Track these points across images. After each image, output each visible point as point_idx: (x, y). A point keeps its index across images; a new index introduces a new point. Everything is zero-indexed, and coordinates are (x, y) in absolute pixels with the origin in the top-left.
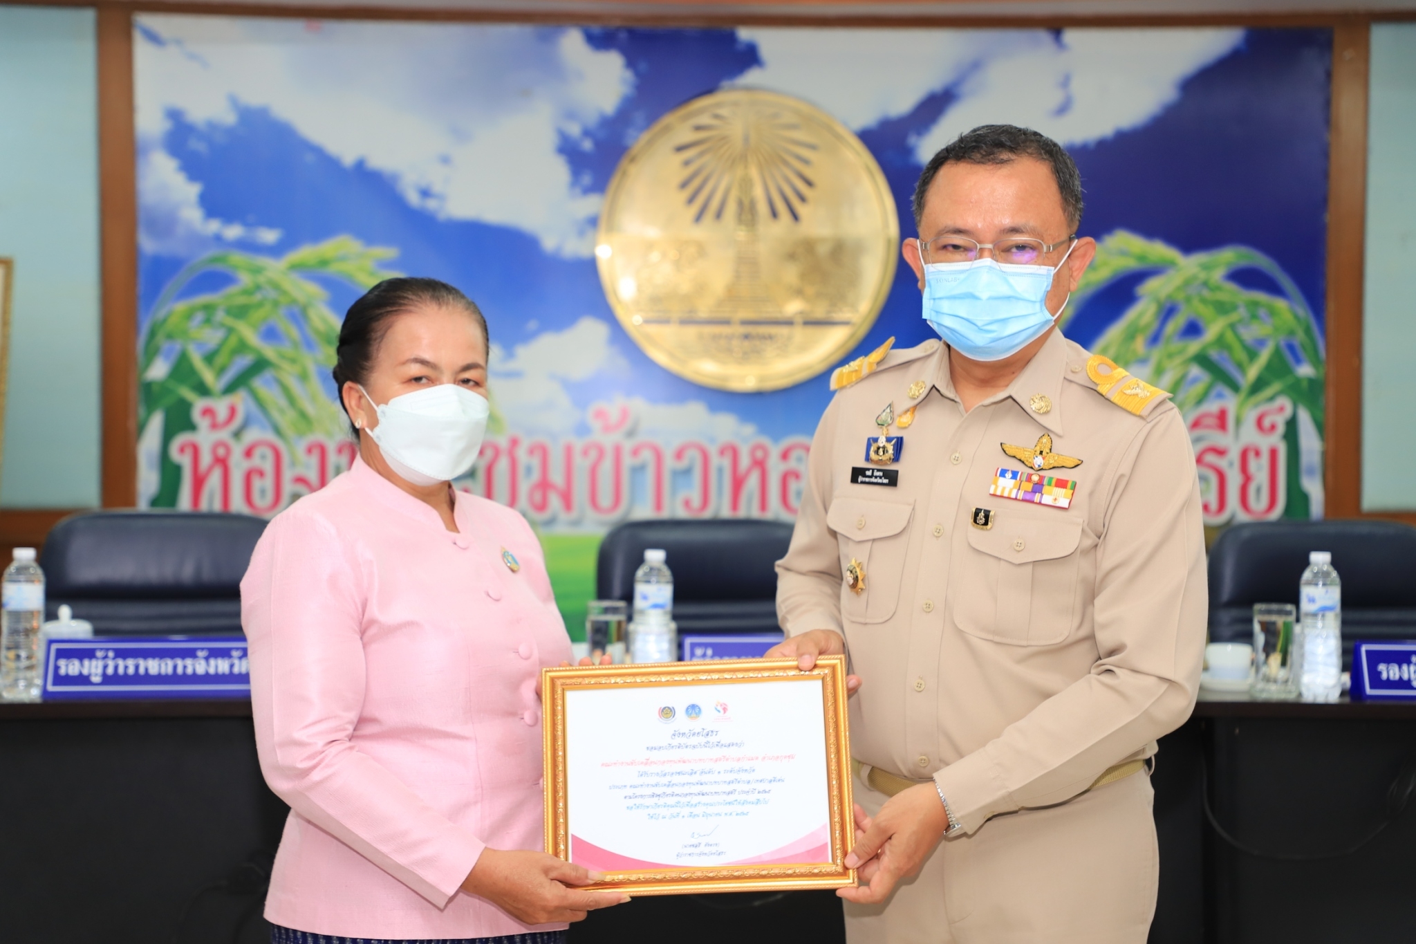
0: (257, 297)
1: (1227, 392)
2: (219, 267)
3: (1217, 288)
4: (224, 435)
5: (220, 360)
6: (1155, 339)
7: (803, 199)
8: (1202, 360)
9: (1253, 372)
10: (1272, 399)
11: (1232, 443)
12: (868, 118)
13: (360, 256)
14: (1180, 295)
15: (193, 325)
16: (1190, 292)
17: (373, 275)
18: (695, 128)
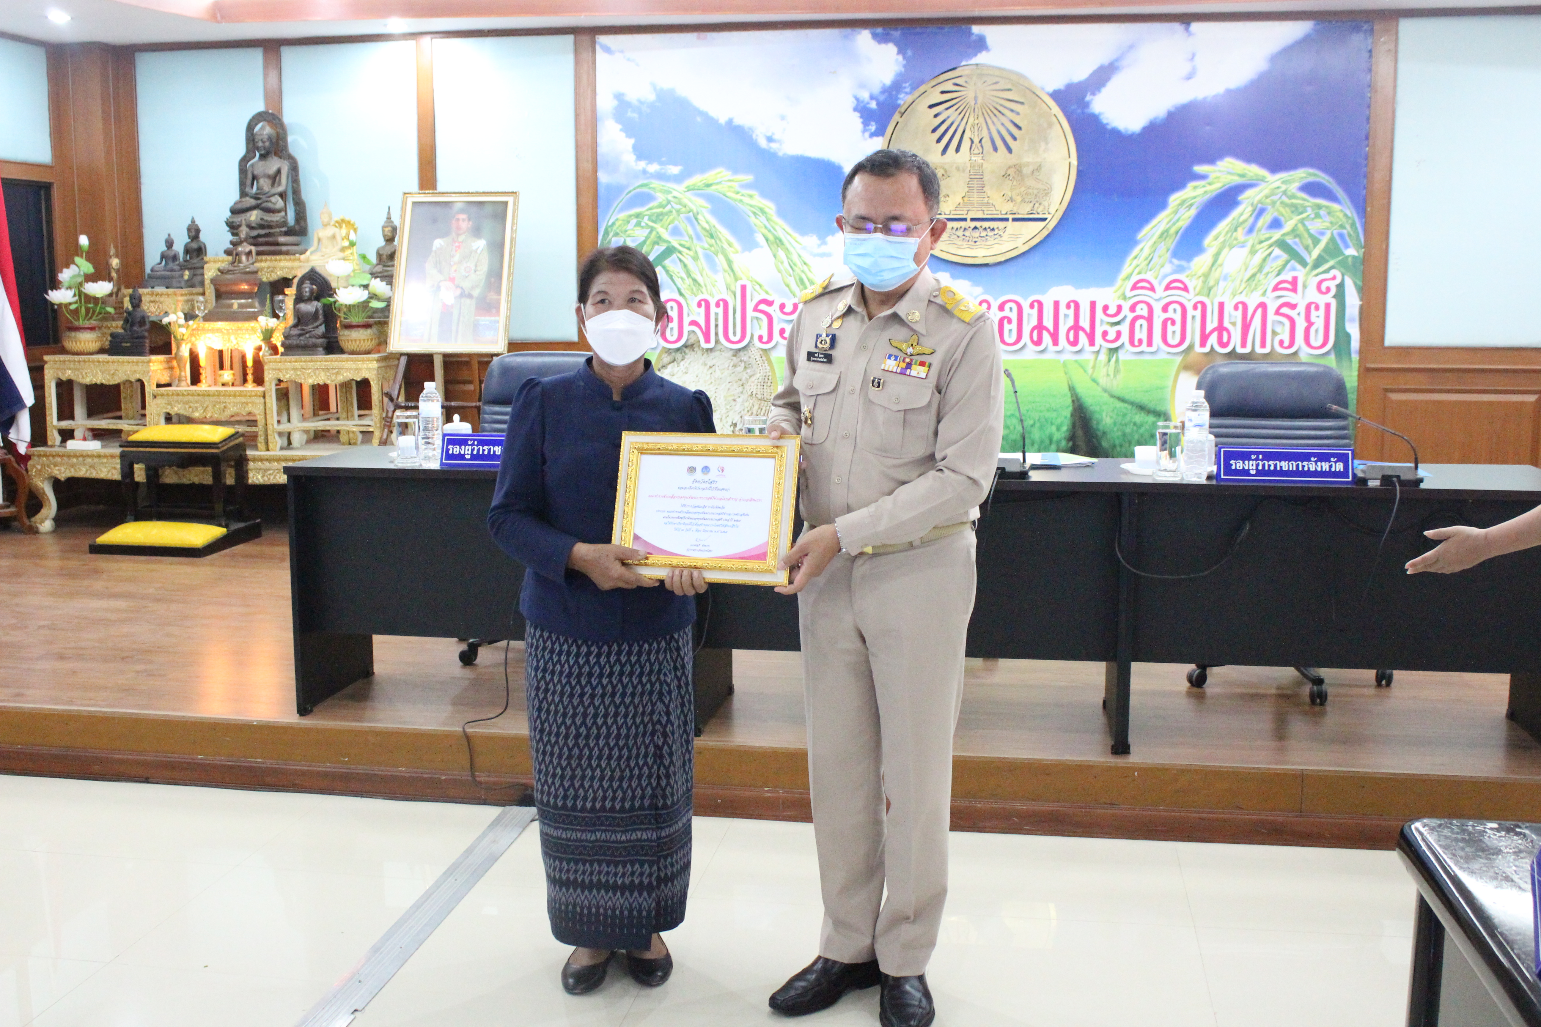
0: (669, 208)
1: (1298, 266)
2: (645, 190)
3: (1293, 197)
6: (1251, 230)
8: (1282, 244)
9: (1315, 253)
10: (1328, 271)
11: (1300, 299)
13: (729, 181)
14: (1268, 201)
15: (630, 226)
16: (1275, 198)
17: (738, 193)
18: (943, 92)
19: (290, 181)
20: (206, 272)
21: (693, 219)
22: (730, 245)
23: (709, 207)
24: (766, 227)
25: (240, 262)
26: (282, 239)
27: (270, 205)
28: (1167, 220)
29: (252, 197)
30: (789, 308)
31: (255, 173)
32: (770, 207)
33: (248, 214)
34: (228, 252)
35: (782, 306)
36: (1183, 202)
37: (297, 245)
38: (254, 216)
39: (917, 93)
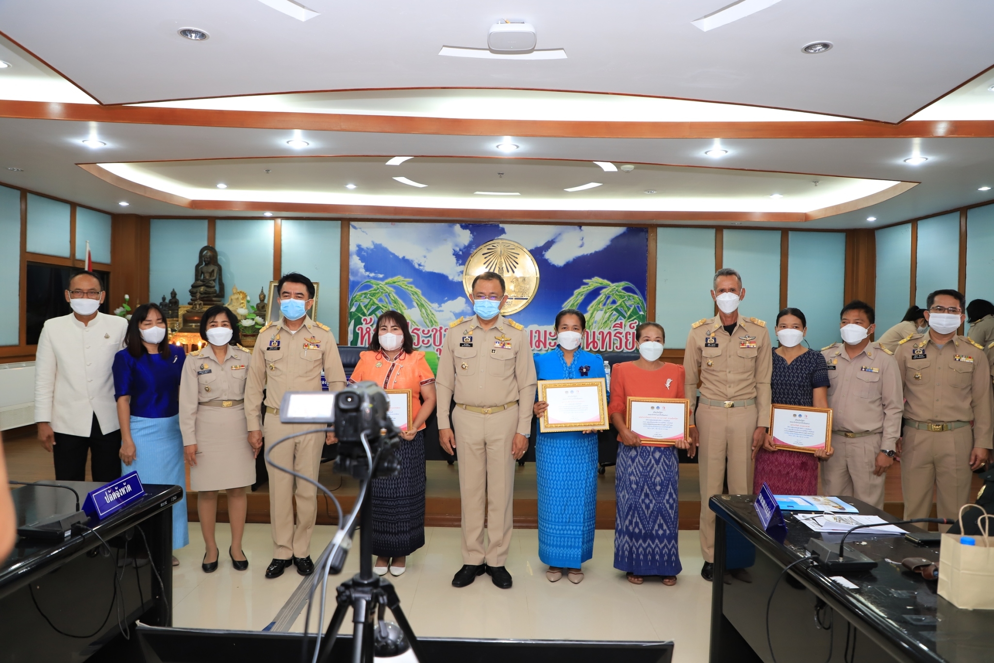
0: (378, 291)
1: (622, 318)
2: (368, 283)
3: (620, 292)
4: (369, 326)
5: (368, 307)
6: (604, 304)
7: (515, 267)
8: (616, 310)
9: (629, 313)
10: (633, 320)
11: (623, 330)
12: (532, 247)
13: (403, 281)
14: (611, 293)
15: (362, 298)
16: (613, 292)
17: (406, 286)
18: (488, 249)
19: (218, 276)
20: (179, 311)
21: (388, 295)
22: (403, 306)
23: (394, 291)
24: (417, 300)
25: (196, 308)
26: (214, 299)
27: (210, 285)
28: (573, 300)
29: (201, 281)
30: (426, 332)
31: (203, 271)
32: (419, 291)
33: (199, 288)
34: (189, 304)
35: (423, 331)
36: (579, 293)
37: (219, 301)
38: (202, 289)
39: (478, 249)
